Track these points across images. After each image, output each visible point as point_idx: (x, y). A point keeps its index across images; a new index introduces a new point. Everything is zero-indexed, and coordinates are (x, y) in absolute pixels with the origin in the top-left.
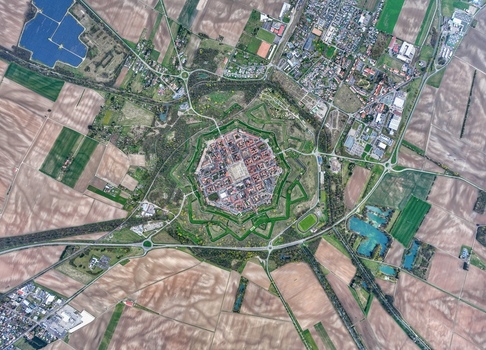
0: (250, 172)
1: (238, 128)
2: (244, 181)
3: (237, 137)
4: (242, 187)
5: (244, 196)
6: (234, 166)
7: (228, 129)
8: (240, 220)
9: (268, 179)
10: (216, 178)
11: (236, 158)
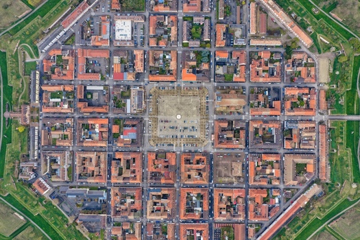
0: (159, 155)
1: (329, 188)
2: (137, 122)
3: (300, 169)
4: (119, 105)
5: (87, 98)
6: (204, 111)
7: (344, 152)
8: (15, 46)
9: (104, 208)
10: (195, 32)
11: (230, 129)
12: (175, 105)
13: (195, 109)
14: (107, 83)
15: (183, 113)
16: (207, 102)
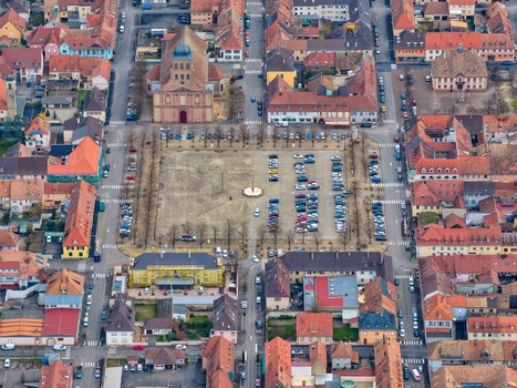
12: (200, 201)
13: (218, 161)
14: (89, 364)
15: (234, 184)
16: (190, 137)
